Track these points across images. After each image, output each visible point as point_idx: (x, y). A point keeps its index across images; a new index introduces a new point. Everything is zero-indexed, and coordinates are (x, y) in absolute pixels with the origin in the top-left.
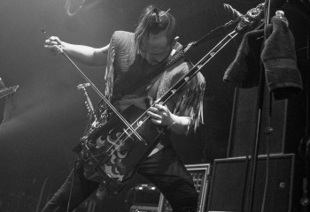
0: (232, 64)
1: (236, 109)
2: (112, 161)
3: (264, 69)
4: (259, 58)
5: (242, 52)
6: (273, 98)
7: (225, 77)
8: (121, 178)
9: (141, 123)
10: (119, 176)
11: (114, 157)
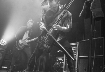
0: (82, 12)
1: (85, 25)
2: (46, 43)
3: (91, 12)
4: (90, 9)
5: (84, 7)
6: (95, 20)
7: (80, 16)
8: (49, 47)
9: (52, 30)
10: (48, 47)
11: (46, 42)
